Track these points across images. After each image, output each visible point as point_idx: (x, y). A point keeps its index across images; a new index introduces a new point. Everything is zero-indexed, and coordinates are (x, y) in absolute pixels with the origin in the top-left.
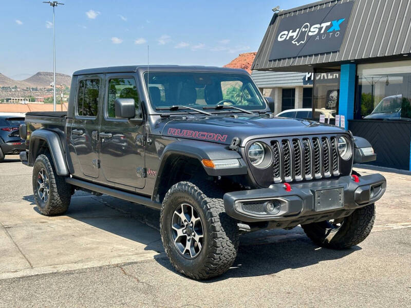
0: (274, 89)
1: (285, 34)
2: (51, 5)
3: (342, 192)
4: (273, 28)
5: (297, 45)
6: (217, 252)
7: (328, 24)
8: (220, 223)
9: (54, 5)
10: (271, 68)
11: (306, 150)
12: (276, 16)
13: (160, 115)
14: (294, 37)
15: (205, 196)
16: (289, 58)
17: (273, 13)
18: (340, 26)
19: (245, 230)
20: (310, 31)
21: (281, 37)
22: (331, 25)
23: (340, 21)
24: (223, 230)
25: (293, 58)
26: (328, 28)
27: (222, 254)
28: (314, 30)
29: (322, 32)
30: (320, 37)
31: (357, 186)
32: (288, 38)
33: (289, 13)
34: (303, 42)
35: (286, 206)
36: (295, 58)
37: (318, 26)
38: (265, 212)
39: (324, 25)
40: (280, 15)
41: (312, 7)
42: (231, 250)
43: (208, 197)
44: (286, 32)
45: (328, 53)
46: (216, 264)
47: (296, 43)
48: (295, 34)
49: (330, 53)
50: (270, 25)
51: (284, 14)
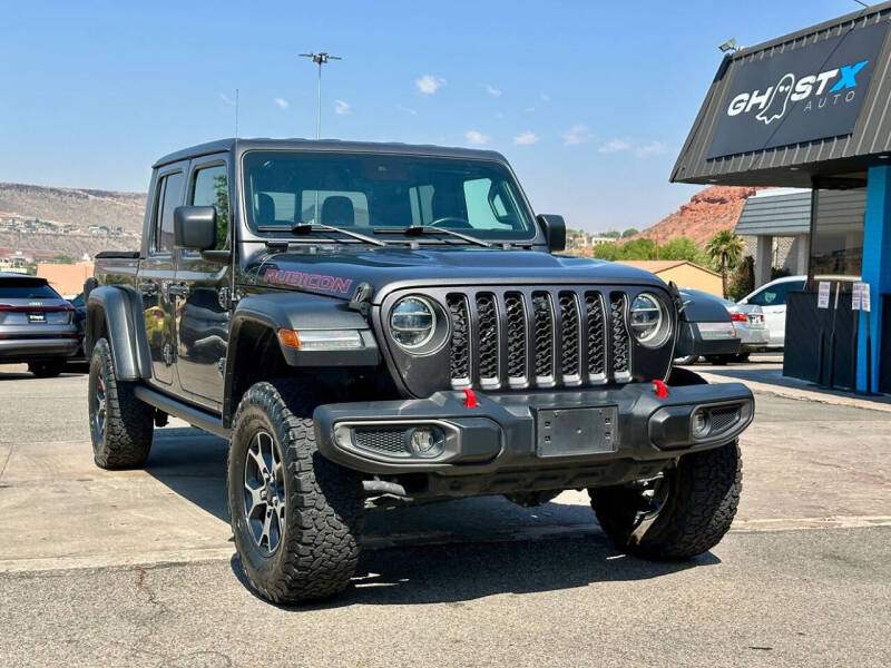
0: (796, 236)
1: (742, 101)
2: (314, 61)
3: (614, 417)
4: (721, 87)
5: (767, 122)
6: (304, 540)
7: (833, 73)
8: (312, 474)
9: (320, 61)
10: (710, 177)
11: (542, 319)
12: (728, 61)
13: (266, 243)
14: (761, 107)
15: (290, 413)
16: (748, 154)
17: (722, 56)
18: (857, 77)
19: (398, 497)
20: (794, 91)
21: (734, 108)
22: (839, 76)
23: (859, 66)
24: (319, 491)
25: (756, 152)
26: (831, 82)
27: (317, 546)
28: (803, 89)
29: (819, 92)
30: (815, 105)
31: (659, 405)
32: (748, 110)
33: (755, 53)
34: (777, 117)
35: (454, 440)
36: (759, 152)
37: (811, 79)
38: (408, 451)
39: (825, 77)
40: (736, 59)
41: (802, 38)
42: (342, 539)
43: (294, 415)
44: (745, 96)
45: (829, 139)
46: (305, 568)
47: (765, 118)
48: (763, 99)
49: (831, 139)
50: (715, 81)
51: (745, 56)
